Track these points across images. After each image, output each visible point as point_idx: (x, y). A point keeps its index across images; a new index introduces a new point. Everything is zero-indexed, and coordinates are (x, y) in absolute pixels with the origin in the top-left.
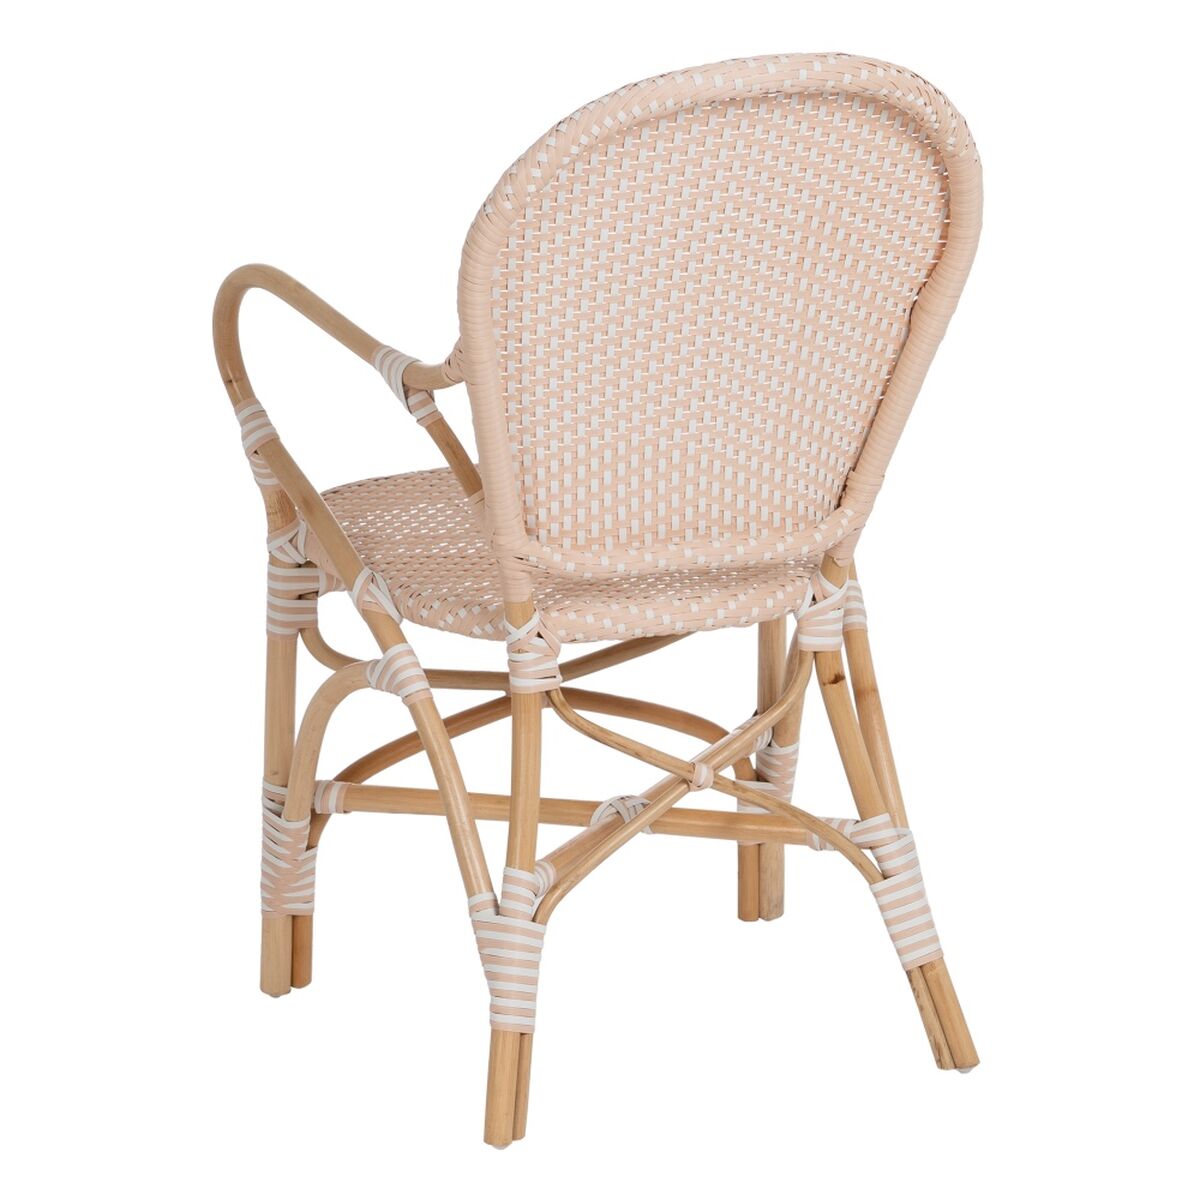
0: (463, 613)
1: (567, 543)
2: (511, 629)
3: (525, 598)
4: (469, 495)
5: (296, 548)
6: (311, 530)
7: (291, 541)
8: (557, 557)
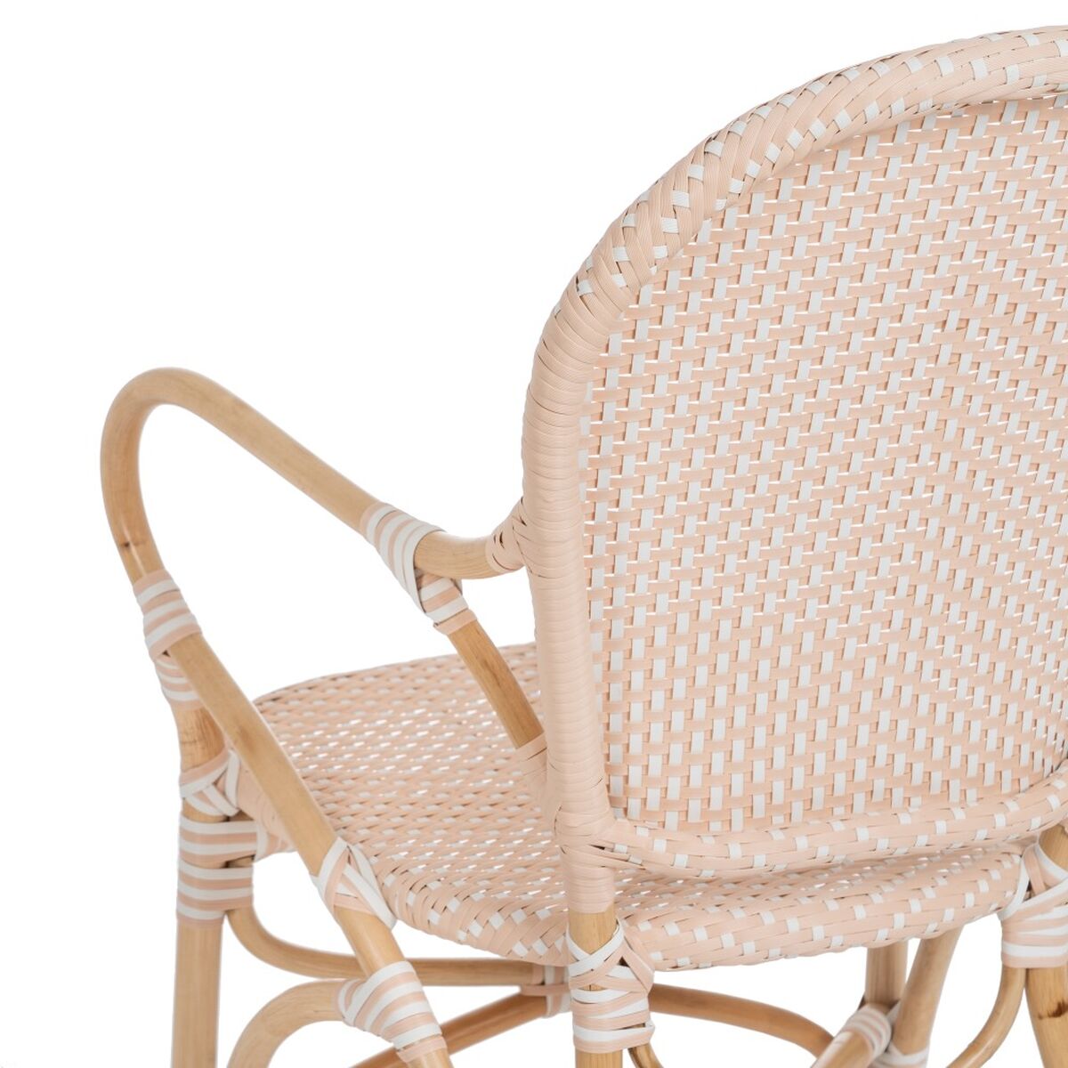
0: (497, 921)
1: (672, 818)
2: (579, 952)
3: (604, 907)
4: (519, 745)
5: (224, 793)
6: (246, 767)
7: (215, 783)
8: (660, 845)
